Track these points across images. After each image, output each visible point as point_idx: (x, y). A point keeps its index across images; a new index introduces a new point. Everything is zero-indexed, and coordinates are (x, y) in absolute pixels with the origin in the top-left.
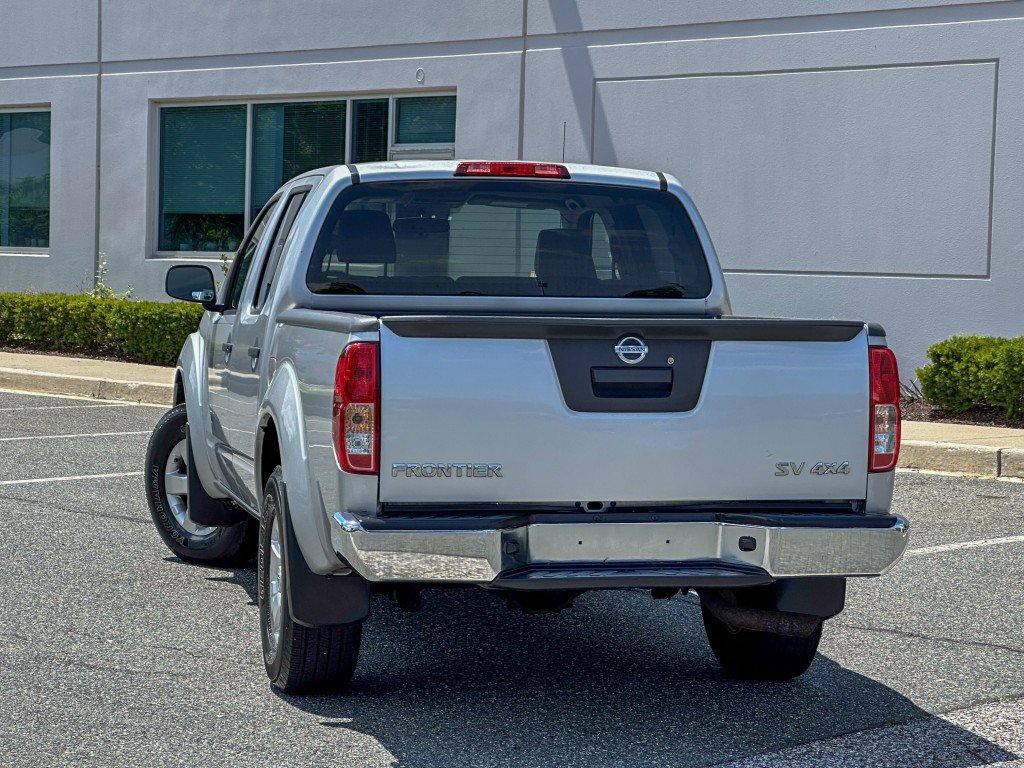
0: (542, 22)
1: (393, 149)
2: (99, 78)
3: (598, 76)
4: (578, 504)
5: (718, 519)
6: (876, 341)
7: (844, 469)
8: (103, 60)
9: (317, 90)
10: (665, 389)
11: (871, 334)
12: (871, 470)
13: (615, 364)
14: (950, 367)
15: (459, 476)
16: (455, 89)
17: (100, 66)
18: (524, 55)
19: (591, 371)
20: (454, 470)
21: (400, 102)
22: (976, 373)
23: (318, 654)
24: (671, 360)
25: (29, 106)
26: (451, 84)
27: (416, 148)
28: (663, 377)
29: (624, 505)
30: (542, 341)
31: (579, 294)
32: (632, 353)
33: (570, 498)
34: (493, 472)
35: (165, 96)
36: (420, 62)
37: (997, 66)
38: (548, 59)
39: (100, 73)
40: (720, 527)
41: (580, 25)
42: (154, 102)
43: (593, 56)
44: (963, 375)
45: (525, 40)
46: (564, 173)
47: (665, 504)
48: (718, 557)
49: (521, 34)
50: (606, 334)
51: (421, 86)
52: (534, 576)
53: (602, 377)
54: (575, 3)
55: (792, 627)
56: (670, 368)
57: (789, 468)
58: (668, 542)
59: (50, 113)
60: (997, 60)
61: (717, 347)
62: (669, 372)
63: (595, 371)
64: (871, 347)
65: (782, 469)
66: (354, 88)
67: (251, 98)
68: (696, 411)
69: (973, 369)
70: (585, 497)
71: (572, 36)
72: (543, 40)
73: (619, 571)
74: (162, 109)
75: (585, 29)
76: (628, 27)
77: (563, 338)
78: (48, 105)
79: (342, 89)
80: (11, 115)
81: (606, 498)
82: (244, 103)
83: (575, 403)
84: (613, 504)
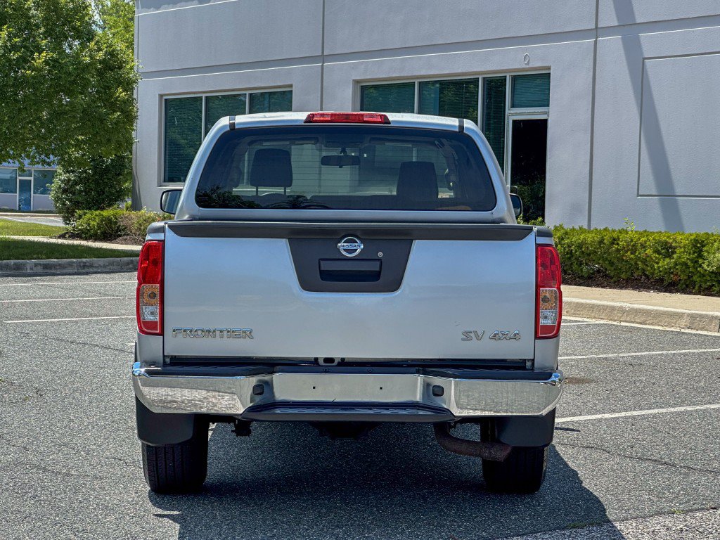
0: (609, 18)
1: (509, 112)
2: (322, 66)
3: (646, 56)
4: (316, 359)
5: (418, 372)
6: (542, 240)
7: (516, 337)
8: (325, 54)
9: (459, 71)
10: (375, 276)
11: (538, 236)
12: (537, 337)
13: (337, 257)
15: (222, 337)
16: (549, 68)
17: (323, 58)
18: (596, 42)
19: (319, 263)
20: (218, 333)
21: (514, 79)
23: (166, 465)
24: (380, 254)
25: (279, 87)
26: (546, 65)
27: (524, 111)
28: (374, 267)
29: (351, 361)
30: (284, 240)
31: (395, 208)
32: (352, 249)
33: (311, 355)
34: (248, 334)
35: (362, 78)
36: (526, 50)
38: (612, 45)
39: (323, 63)
40: (419, 378)
41: (635, 20)
42: (356, 82)
43: (642, 42)
45: (597, 31)
46: (386, 121)
47: (382, 360)
48: (418, 400)
49: (594, 27)
50: (333, 235)
51: (527, 67)
52: (278, 411)
53: (327, 266)
54: (630, 3)
55: (490, 453)
56: (380, 260)
57: (472, 335)
58: (381, 388)
59: (292, 91)
61: (417, 244)
62: (378, 263)
63: (321, 262)
64: (538, 245)
65: (467, 336)
66: (483, 69)
67: (417, 77)
68: (398, 292)
70: (322, 355)
71: (629, 27)
72: (609, 30)
73: (342, 409)
74: (362, 86)
75: (638, 21)
76: (667, 19)
77: (299, 238)
78: (291, 86)
79: (475, 70)
80: (270, 93)
81: (337, 355)
82: (412, 81)
83: (307, 285)
84: (343, 359)
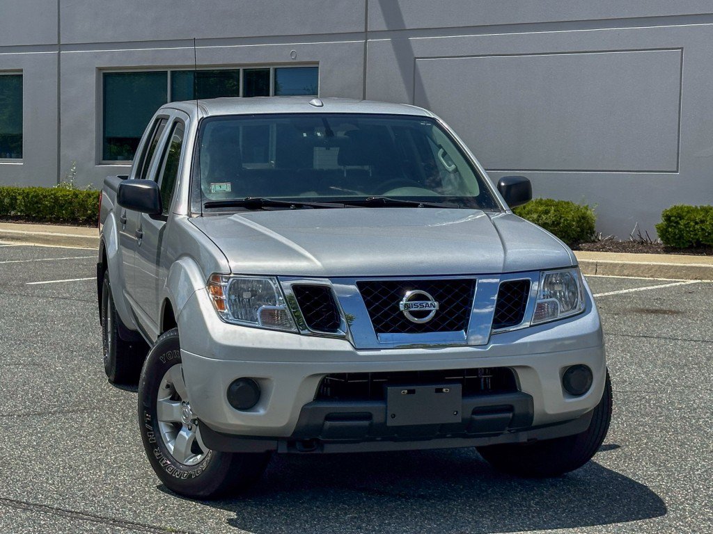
0: (378, 22)
2: (59, 54)
3: (417, 56)
8: (62, 43)
14: (677, 223)
16: (317, 63)
17: (59, 46)
18: (366, 42)
21: (276, 70)
22: (694, 226)
26: (315, 60)
35: (108, 65)
36: (293, 47)
37: (682, 51)
38: (382, 46)
39: (60, 51)
41: (404, 25)
42: (99, 69)
43: (413, 45)
44: (686, 228)
45: (366, 34)
49: (363, 30)
51: (294, 61)
59: (22, 75)
60: (682, 48)
66: (244, 62)
67: (171, 67)
69: (692, 224)
71: (398, 31)
72: (379, 34)
74: (104, 73)
75: (407, 28)
76: (437, 27)
78: (22, 71)
79: (236, 62)
82: (165, 70)
